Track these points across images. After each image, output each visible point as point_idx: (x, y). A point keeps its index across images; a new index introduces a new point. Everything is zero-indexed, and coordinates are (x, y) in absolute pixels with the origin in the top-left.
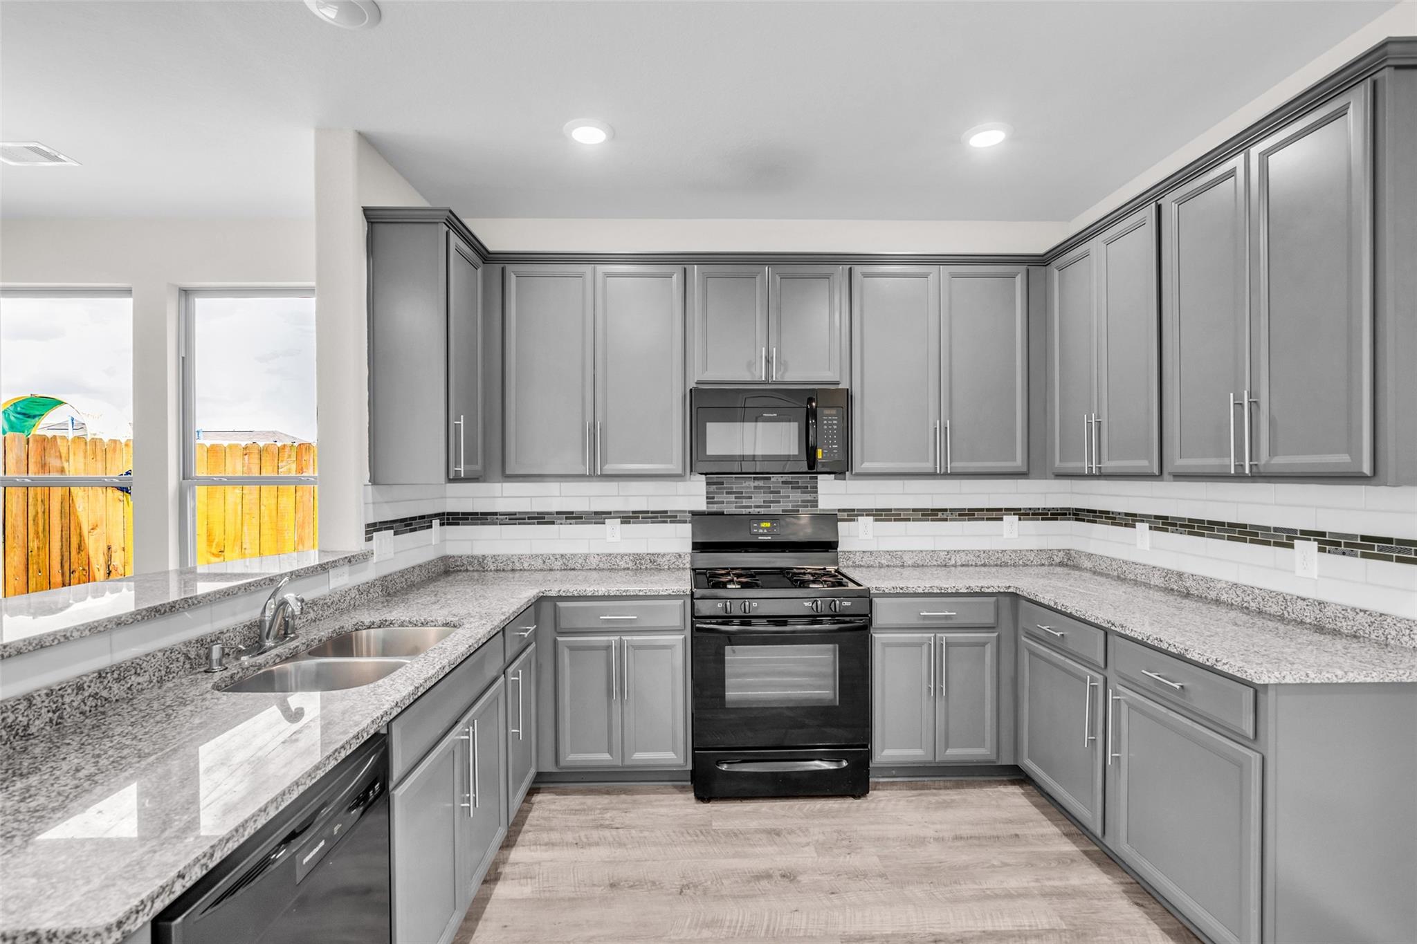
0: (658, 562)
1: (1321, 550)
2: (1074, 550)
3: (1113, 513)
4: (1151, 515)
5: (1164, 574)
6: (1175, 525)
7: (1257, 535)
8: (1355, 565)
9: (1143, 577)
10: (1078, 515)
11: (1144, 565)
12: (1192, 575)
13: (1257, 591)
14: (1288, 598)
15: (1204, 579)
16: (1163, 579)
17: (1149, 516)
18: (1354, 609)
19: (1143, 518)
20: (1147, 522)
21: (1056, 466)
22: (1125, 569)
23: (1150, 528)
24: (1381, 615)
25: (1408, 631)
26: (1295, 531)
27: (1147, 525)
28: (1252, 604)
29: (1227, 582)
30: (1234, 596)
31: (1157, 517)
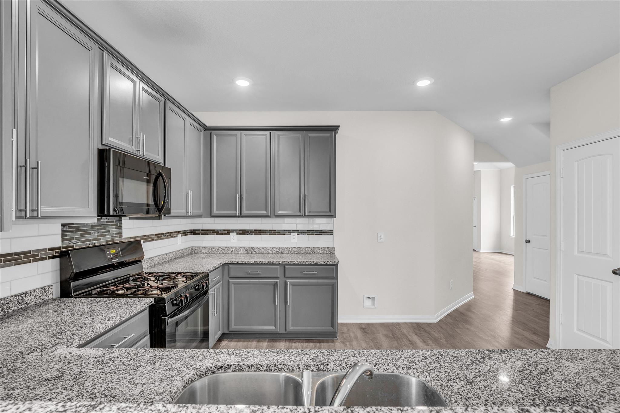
0: (26, 301)
1: (298, 234)
2: (195, 247)
3: (217, 230)
4: (238, 230)
5: (245, 249)
6: (249, 232)
7: (279, 232)
8: (306, 237)
9: (236, 251)
10: (195, 232)
11: (236, 247)
12: (258, 247)
13: (281, 248)
14: (290, 248)
15: (263, 248)
16: (245, 250)
17: (237, 230)
18: (307, 248)
19: (233, 231)
20: (235, 232)
21: (214, 212)
22: (226, 250)
23: (237, 234)
24: (313, 247)
25: (319, 250)
26: (290, 231)
27: (236, 233)
28: (279, 252)
29: (270, 247)
30: (273, 251)
31: (239, 230)
